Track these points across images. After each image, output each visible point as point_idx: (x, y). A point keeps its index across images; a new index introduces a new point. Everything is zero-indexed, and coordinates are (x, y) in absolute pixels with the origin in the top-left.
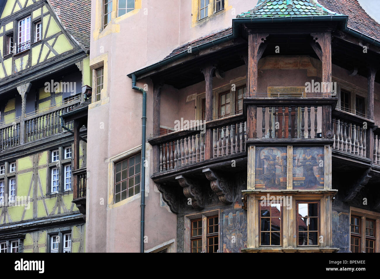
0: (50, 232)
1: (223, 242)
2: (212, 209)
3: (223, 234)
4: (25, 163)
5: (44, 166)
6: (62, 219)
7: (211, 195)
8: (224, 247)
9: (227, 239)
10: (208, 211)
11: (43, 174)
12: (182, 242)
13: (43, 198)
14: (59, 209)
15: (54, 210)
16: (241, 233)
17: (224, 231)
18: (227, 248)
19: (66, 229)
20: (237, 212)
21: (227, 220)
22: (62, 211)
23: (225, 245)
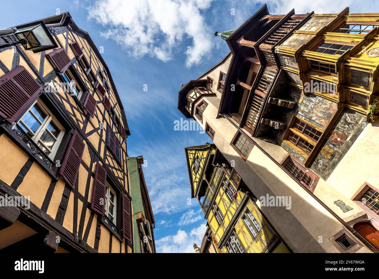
0: (241, 217)
1: (313, 121)
2: (290, 119)
3: (309, 119)
4: (218, 200)
5: (223, 193)
6: (241, 206)
7: (283, 117)
8: (318, 122)
9: (314, 117)
10: (290, 123)
11: (225, 197)
12: (293, 151)
13: (230, 206)
14: (238, 203)
15: (237, 206)
16: (318, 103)
17: (308, 117)
18: (320, 119)
19: (245, 209)
20: (304, 102)
21: (303, 112)
22: (239, 203)
23: (317, 120)
